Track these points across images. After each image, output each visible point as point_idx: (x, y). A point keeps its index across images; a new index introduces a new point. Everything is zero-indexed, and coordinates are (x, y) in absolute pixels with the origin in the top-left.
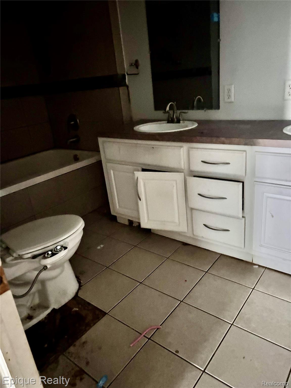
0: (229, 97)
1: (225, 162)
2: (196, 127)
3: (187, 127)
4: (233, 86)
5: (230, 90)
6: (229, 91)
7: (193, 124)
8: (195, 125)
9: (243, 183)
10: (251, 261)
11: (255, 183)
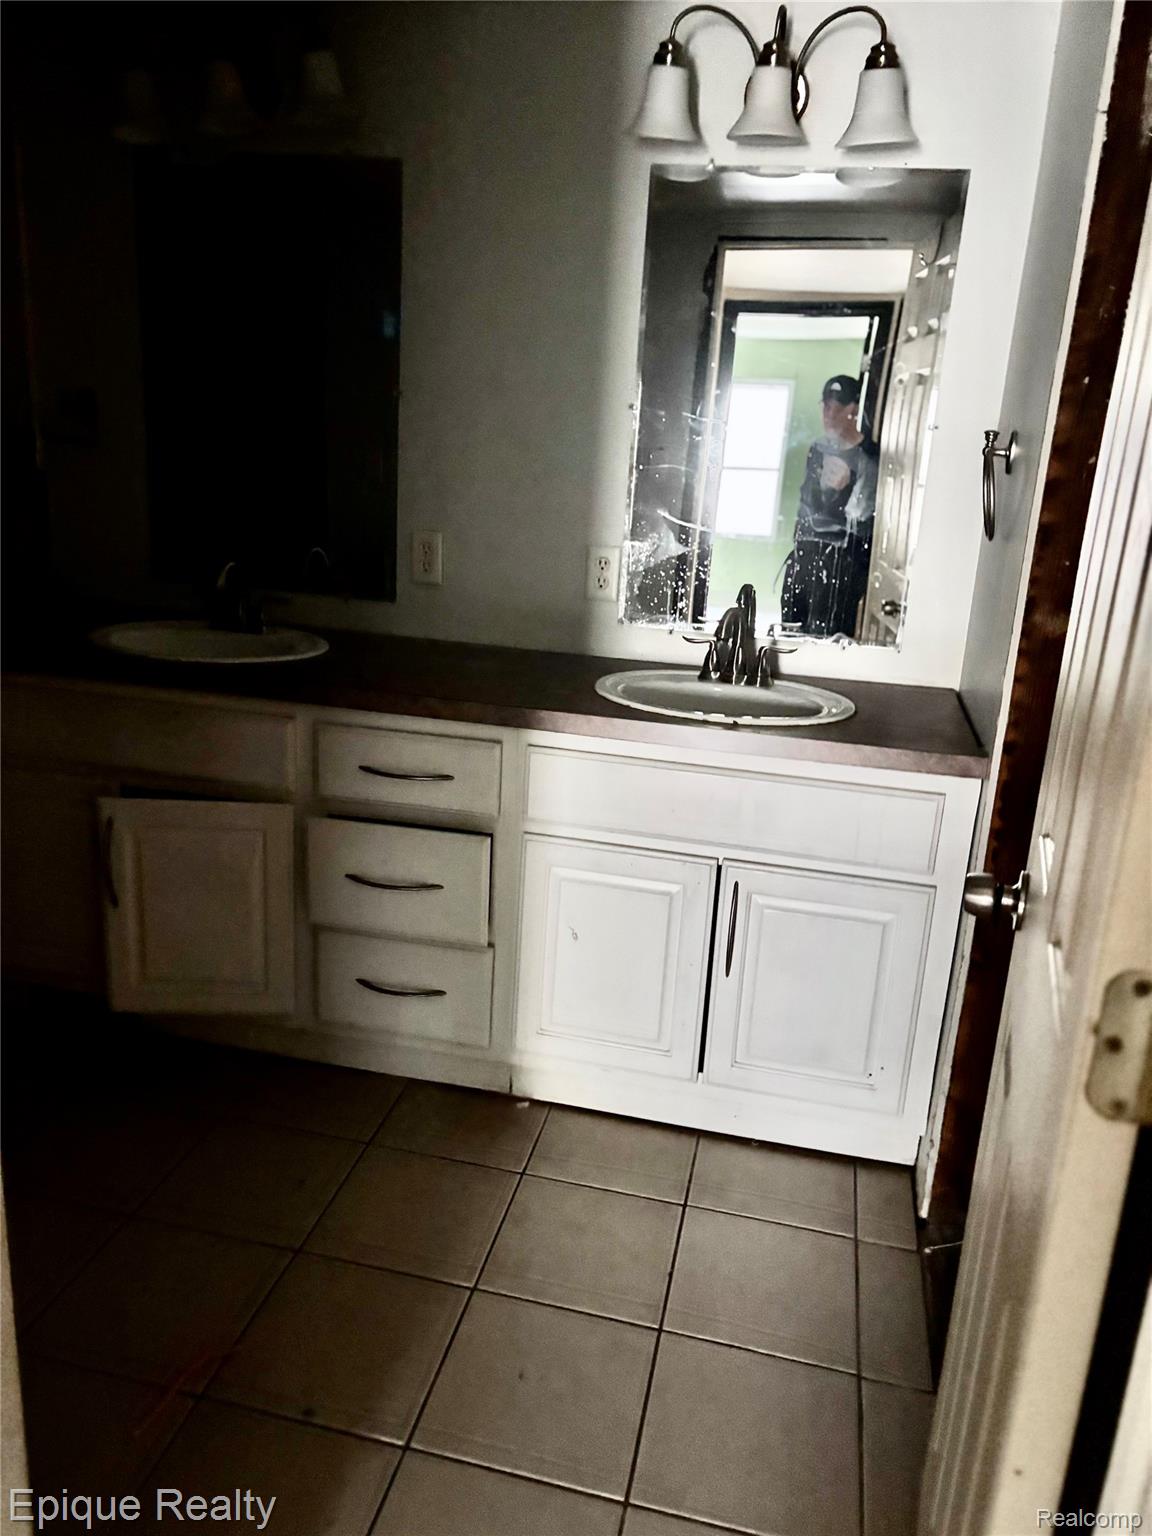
0: (428, 567)
1: (438, 772)
2: (325, 654)
3: (290, 650)
4: (440, 536)
5: (429, 548)
6: (427, 549)
7: (314, 647)
8: (323, 648)
9: (491, 836)
10: (506, 1090)
11: (527, 836)
